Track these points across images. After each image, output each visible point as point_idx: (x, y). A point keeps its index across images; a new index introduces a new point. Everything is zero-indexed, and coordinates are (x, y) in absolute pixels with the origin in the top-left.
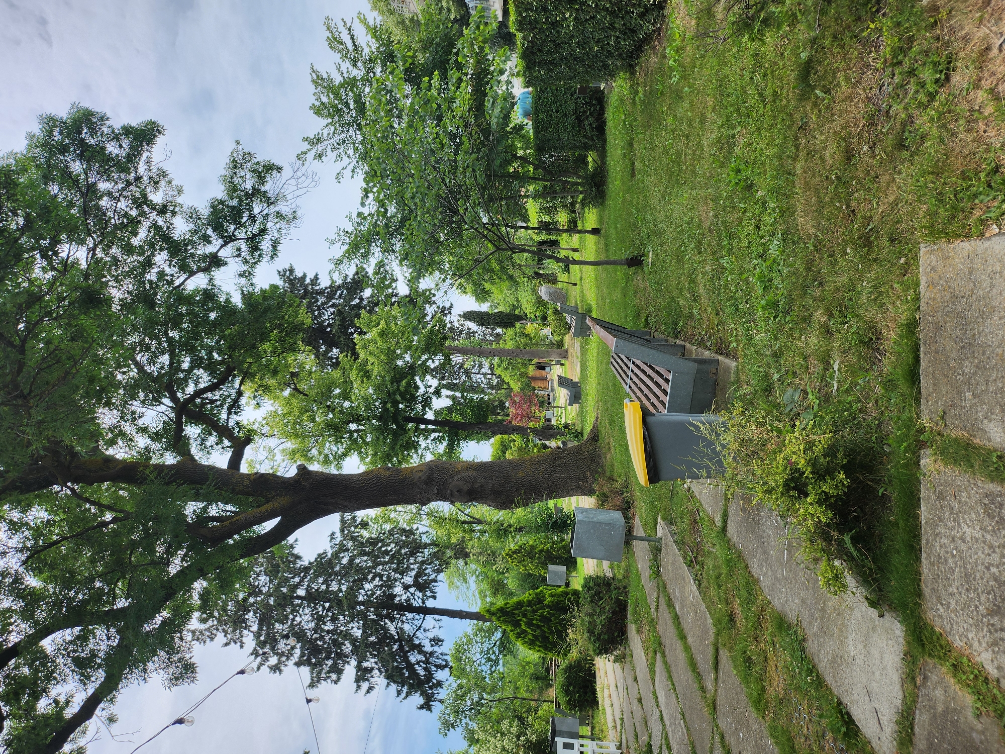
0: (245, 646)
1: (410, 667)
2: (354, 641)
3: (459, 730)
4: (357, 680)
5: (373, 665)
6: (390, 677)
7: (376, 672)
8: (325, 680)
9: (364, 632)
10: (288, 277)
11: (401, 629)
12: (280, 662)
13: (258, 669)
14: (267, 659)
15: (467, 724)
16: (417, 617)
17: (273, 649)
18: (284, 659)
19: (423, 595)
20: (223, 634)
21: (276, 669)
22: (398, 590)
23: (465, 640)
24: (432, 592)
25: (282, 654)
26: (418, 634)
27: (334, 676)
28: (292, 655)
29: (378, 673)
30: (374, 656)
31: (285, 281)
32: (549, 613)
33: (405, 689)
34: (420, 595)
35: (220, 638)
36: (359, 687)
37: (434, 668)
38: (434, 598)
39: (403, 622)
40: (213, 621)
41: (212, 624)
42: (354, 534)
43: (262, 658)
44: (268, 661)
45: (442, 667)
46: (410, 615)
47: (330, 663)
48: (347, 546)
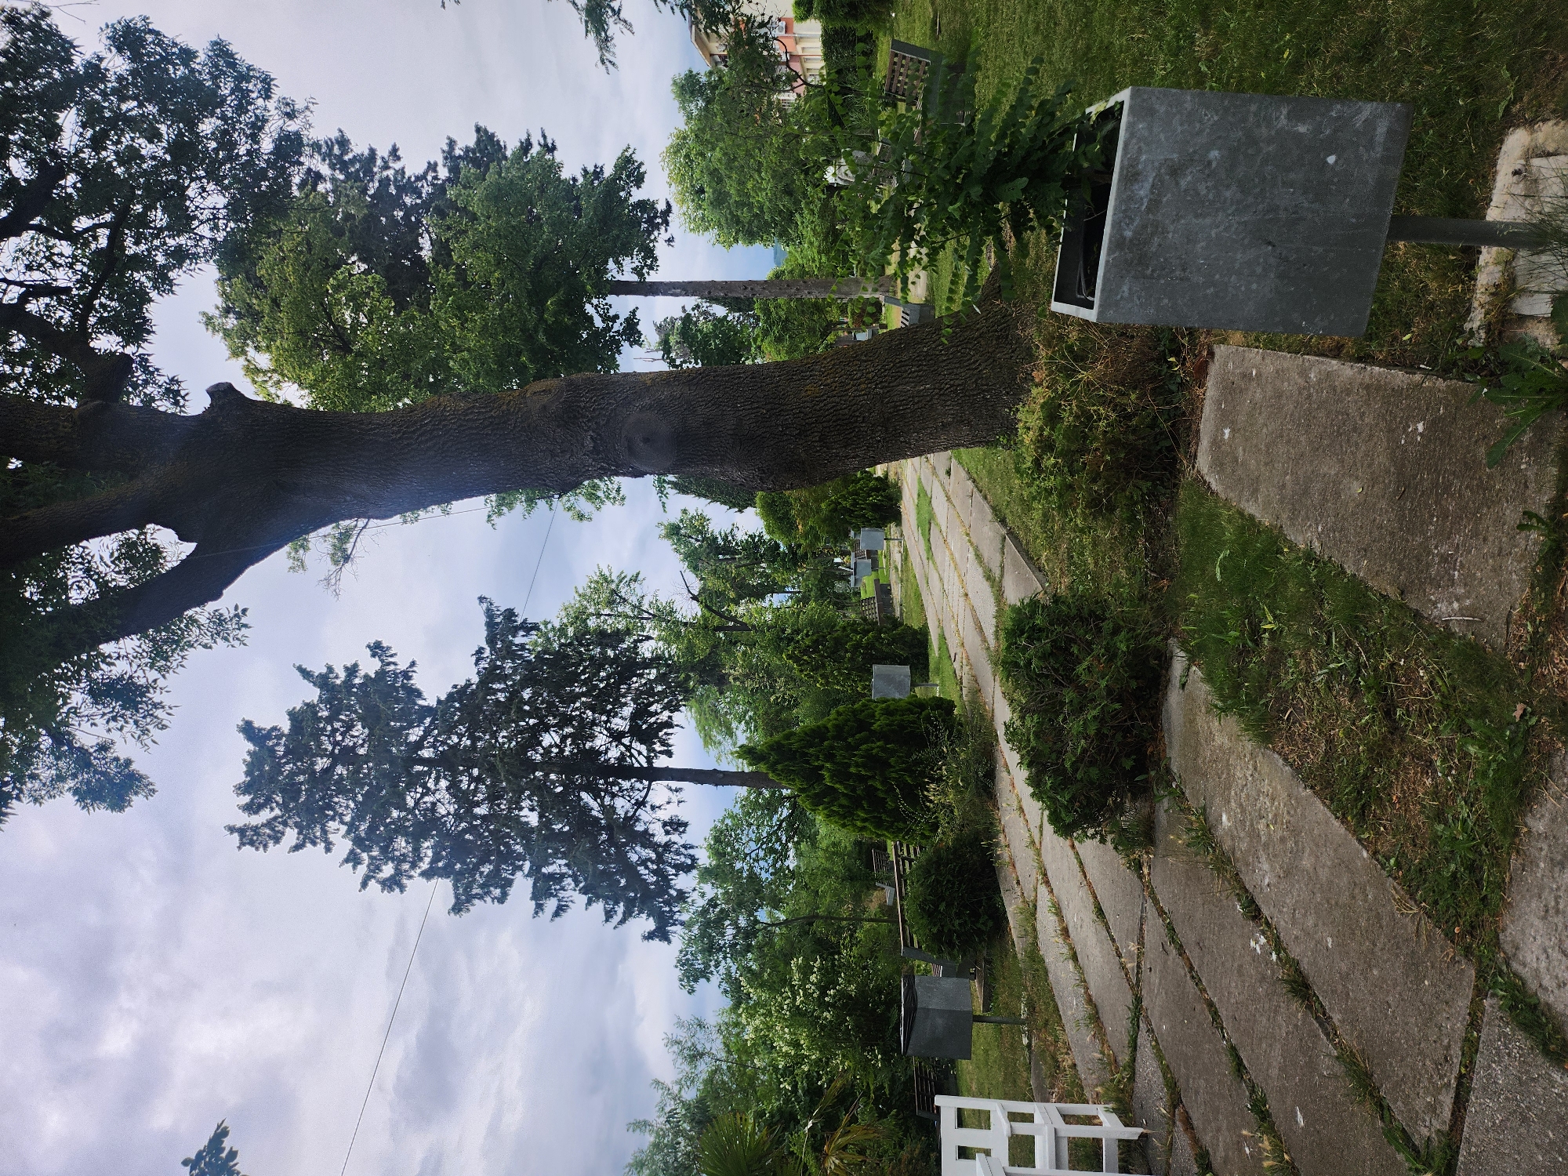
0: (334, 849)
1: (630, 870)
2: (524, 830)
3: (715, 979)
4: (536, 896)
5: (564, 870)
6: (592, 892)
7: (570, 880)
8: (481, 897)
9: (541, 816)
10: (340, 157)
11: (613, 808)
12: (398, 872)
13: (364, 885)
14: (378, 869)
15: (728, 969)
16: (638, 785)
17: (384, 850)
18: (406, 866)
19: (650, 750)
20: (296, 830)
21: (393, 883)
22: (601, 740)
23: (729, 821)
24: (663, 743)
25: (403, 858)
26: (643, 814)
27: (497, 892)
28: (421, 859)
29: (573, 885)
30: (564, 856)
31: (332, 167)
32: (883, 749)
33: (620, 909)
34: (643, 748)
35: (291, 836)
36: (539, 907)
37: (674, 871)
38: (669, 754)
39: (613, 796)
40: (272, 809)
41: (273, 814)
42: (514, 648)
43: (368, 866)
44: (381, 871)
45: (687, 869)
46: (626, 784)
47: (486, 869)
48: (502, 668)
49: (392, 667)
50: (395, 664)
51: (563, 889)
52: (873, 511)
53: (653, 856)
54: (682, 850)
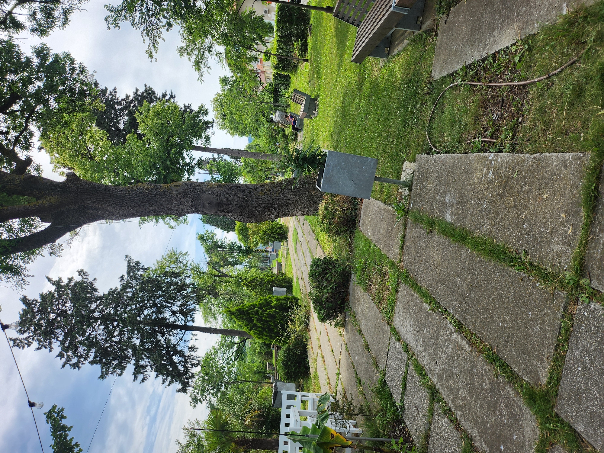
0: (53, 350)
2: (134, 347)
4: (135, 373)
5: (147, 363)
6: (159, 371)
7: (149, 368)
9: (141, 341)
13: (63, 366)
16: (180, 332)
19: (185, 319)
20: (37, 342)
24: (191, 317)
25: (81, 356)
26: (181, 343)
27: (118, 371)
28: (88, 357)
29: (151, 369)
30: (148, 358)
33: (169, 379)
34: (183, 318)
35: (35, 344)
36: (136, 378)
37: (191, 366)
38: (193, 321)
39: (170, 335)
40: (29, 333)
41: (29, 335)
42: (137, 276)
43: (66, 359)
44: (71, 361)
45: (195, 365)
46: (175, 332)
47: (116, 362)
48: (132, 284)
49: (86, 280)
50: (87, 279)
51: (146, 371)
52: (278, 235)
53: (184, 360)
54: (195, 358)
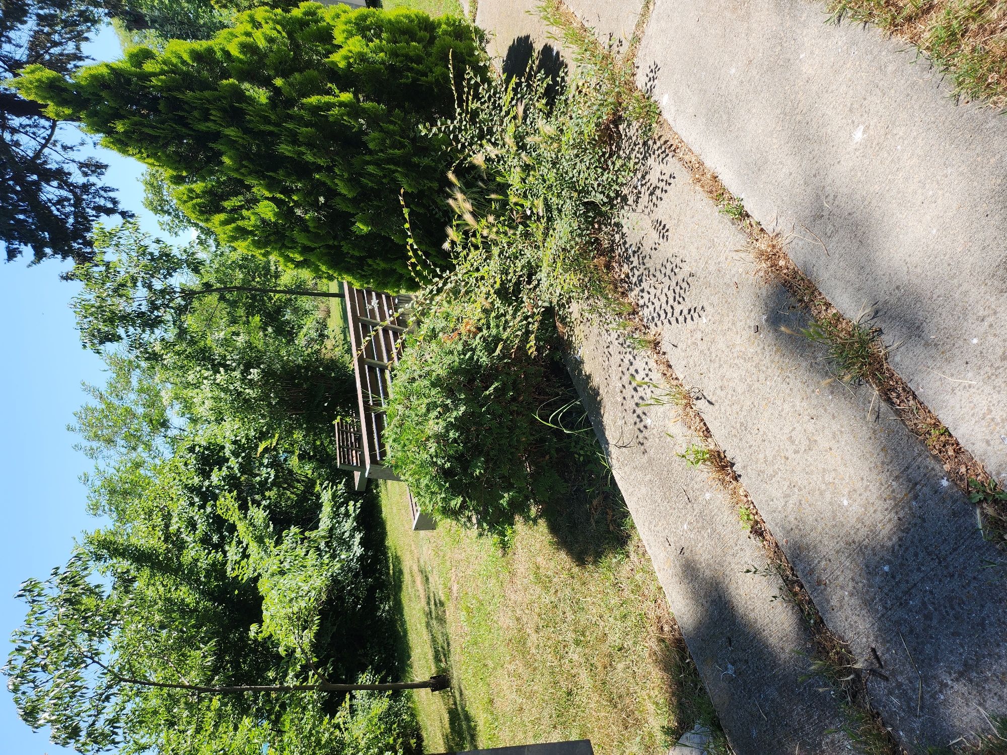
1: (40, 209)
3: (125, 343)
16: (39, 123)
33: (27, 249)
45: (109, 212)
46: (24, 121)
53: (72, 197)
54: (102, 193)
